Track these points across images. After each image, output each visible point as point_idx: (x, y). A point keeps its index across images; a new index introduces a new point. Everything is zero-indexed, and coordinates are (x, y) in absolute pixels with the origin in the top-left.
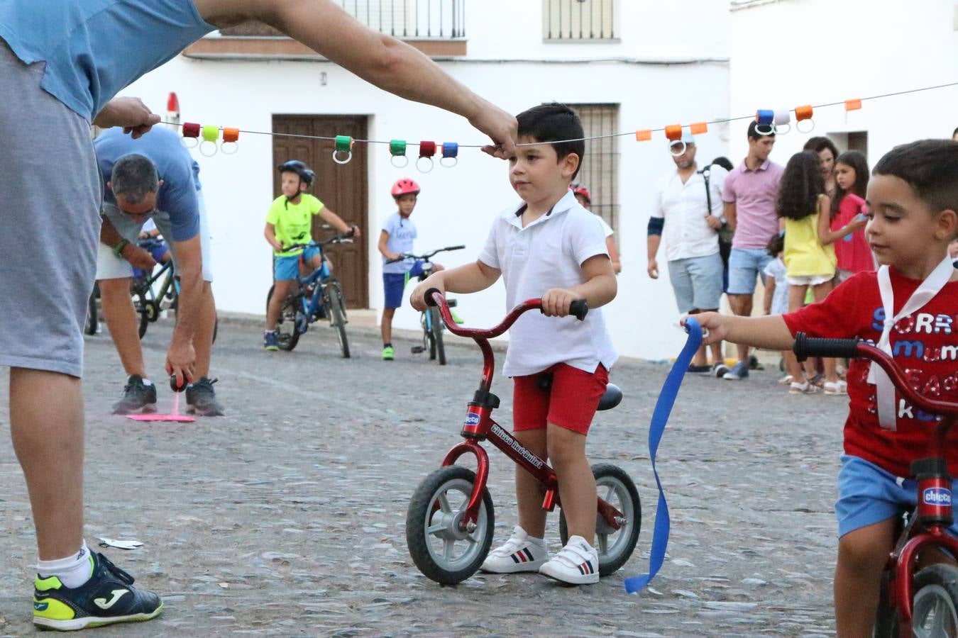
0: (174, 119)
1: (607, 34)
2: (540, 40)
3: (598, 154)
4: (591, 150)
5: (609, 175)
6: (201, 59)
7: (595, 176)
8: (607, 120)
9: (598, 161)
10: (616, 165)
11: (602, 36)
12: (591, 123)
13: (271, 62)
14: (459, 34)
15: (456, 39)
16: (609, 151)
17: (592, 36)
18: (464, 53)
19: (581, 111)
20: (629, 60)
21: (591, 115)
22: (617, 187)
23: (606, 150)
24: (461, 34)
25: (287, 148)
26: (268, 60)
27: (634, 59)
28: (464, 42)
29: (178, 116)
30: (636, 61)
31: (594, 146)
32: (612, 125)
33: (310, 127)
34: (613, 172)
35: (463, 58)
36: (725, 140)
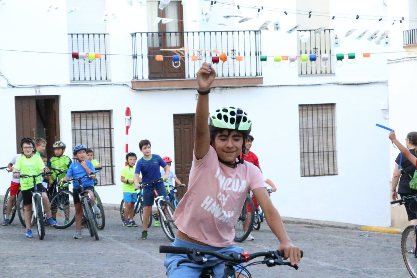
0: (129, 119)
1: (328, 72)
2: (298, 75)
3: (326, 127)
4: (323, 126)
5: (332, 137)
6: (140, 90)
7: (325, 137)
8: (329, 111)
9: (326, 131)
10: (335, 132)
11: (326, 73)
12: (322, 113)
13: (172, 90)
14: (259, 74)
15: (258, 77)
16: (331, 126)
17: (321, 72)
18: (262, 83)
19: (317, 107)
20: (339, 83)
21: (322, 109)
22: (335, 143)
23: (330, 125)
24: (260, 75)
25: (180, 130)
26: (171, 90)
27: (342, 83)
28: (262, 78)
29: (131, 118)
30: (343, 83)
31: (324, 124)
32: (332, 113)
33: (191, 120)
34: (333, 135)
35: (261, 85)
36: (386, 119)
